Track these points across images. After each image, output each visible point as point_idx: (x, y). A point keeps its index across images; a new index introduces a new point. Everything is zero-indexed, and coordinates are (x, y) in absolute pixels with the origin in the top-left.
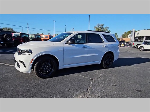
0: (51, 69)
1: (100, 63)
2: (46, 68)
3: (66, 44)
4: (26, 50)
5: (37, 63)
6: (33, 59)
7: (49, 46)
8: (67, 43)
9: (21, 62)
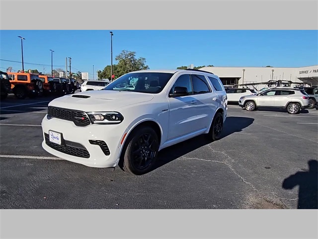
0: (148, 152)
1: (207, 132)
2: (144, 151)
3: (170, 96)
4: (104, 114)
5: (131, 141)
6: (126, 134)
7: (142, 104)
8: (171, 94)
9: (92, 142)
